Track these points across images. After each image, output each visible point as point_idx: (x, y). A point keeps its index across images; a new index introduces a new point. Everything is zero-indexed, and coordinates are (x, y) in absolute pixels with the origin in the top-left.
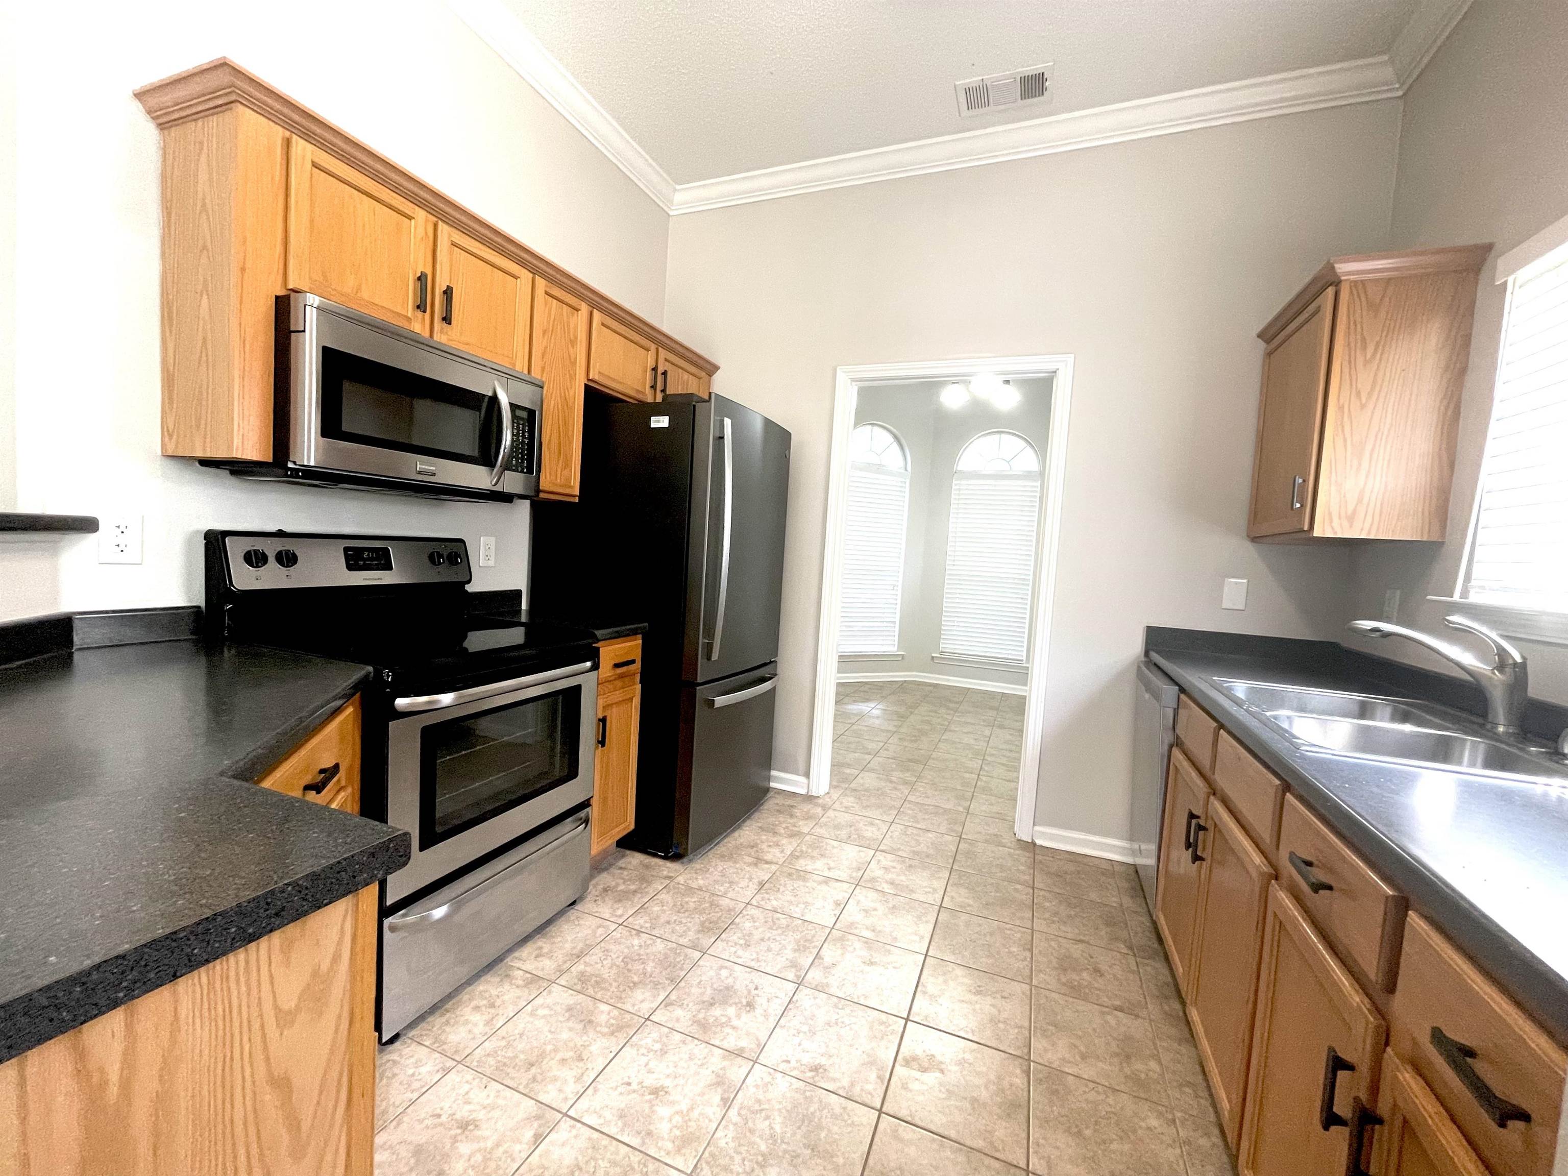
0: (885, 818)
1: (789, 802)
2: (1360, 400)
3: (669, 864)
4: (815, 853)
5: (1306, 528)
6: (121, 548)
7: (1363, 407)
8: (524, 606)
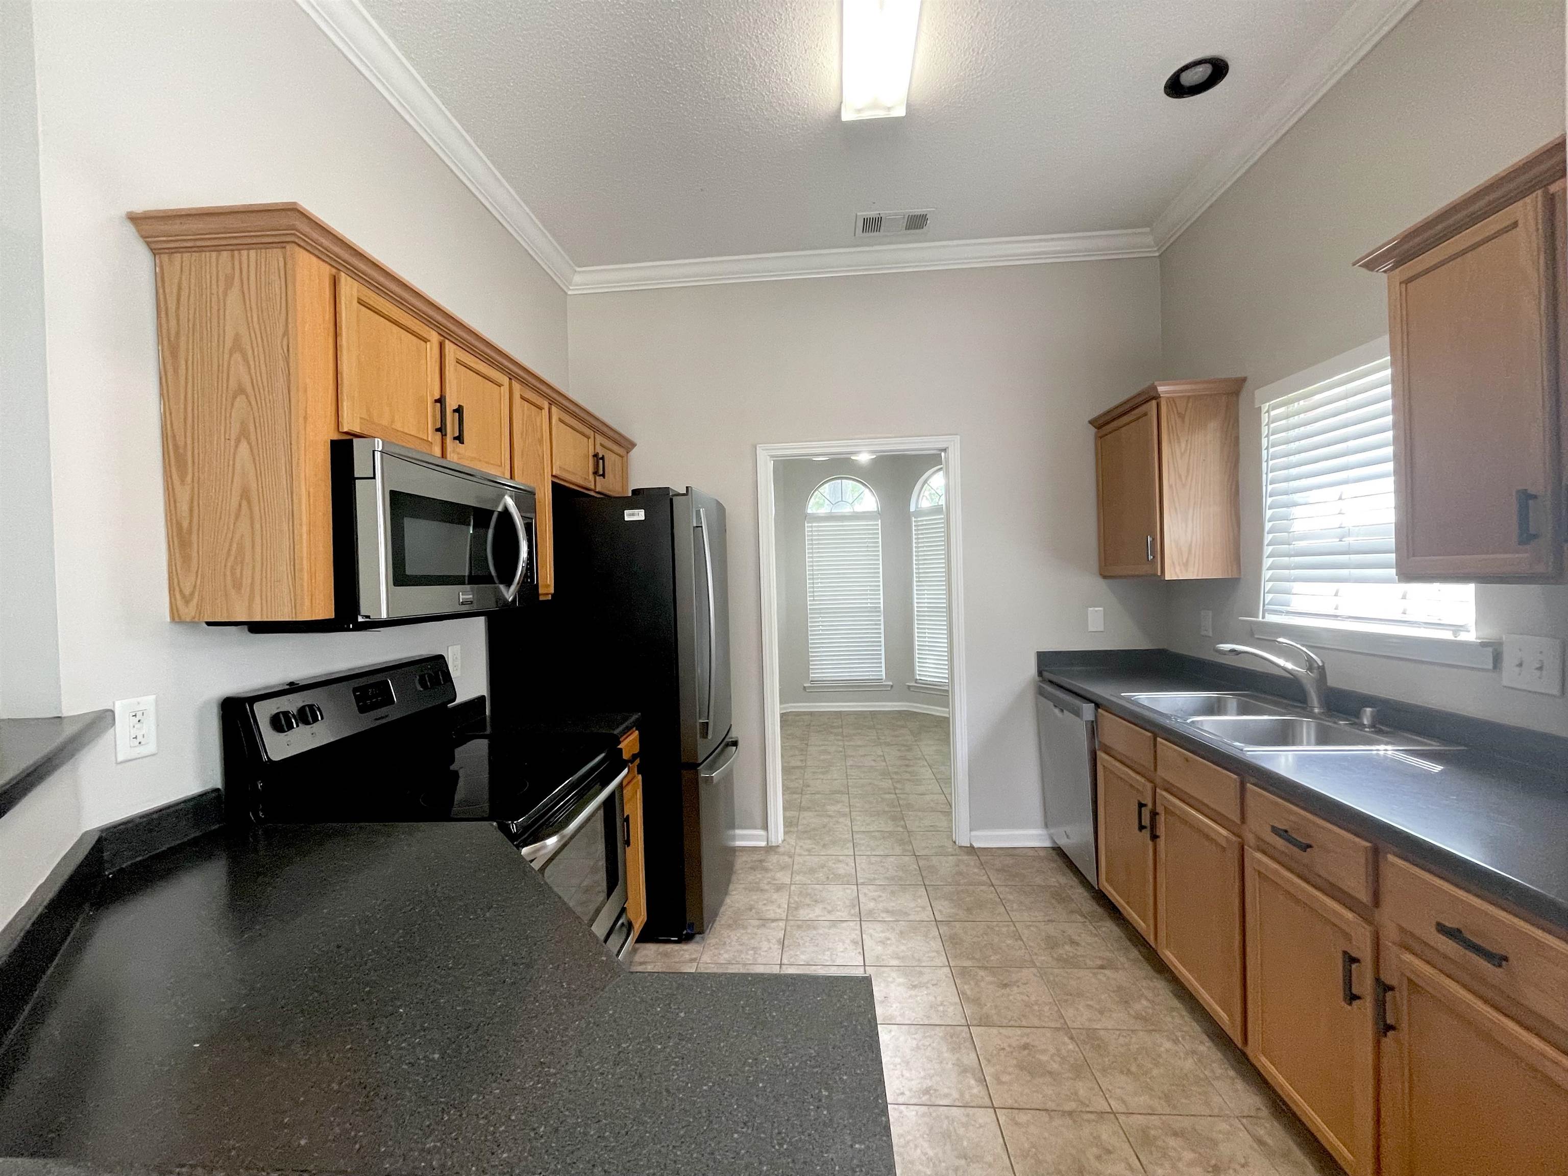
0: (846, 852)
1: (756, 857)
2: (1182, 481)
3: (684, 947)
4: (808, 901)
5: (1159, 574)
6: (138, 740)
7: (1184, 485)
8: (488, 712)
